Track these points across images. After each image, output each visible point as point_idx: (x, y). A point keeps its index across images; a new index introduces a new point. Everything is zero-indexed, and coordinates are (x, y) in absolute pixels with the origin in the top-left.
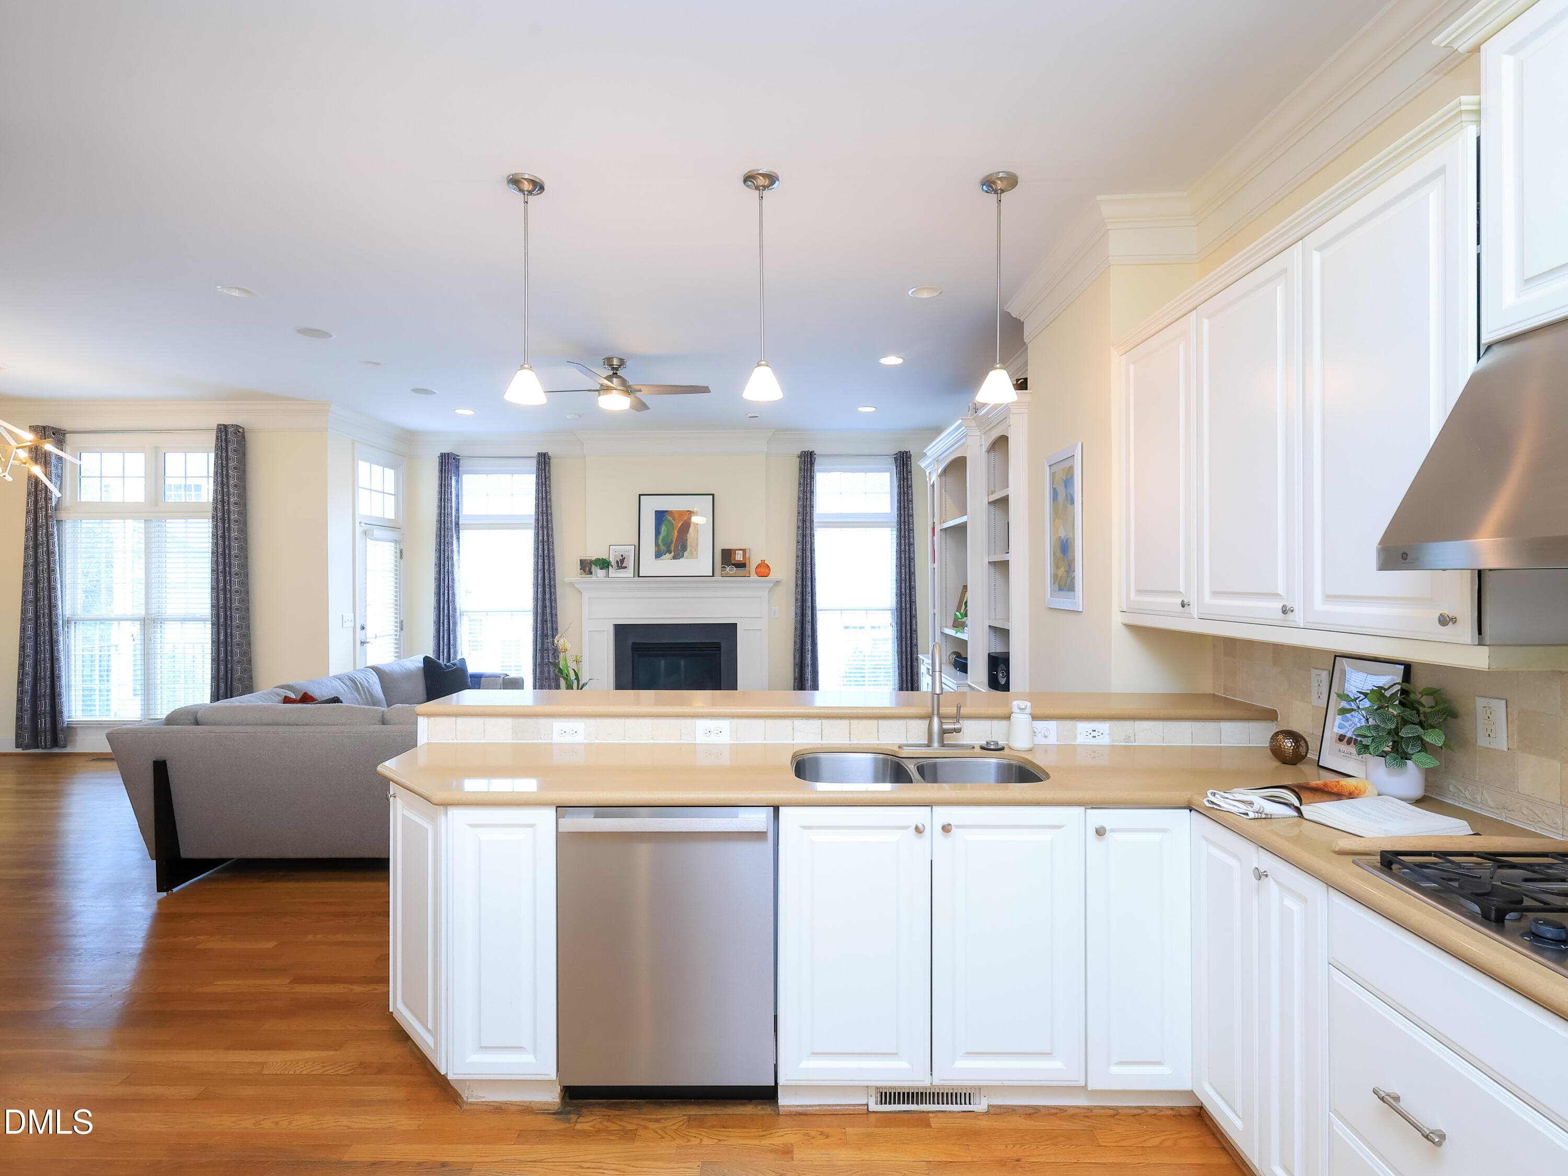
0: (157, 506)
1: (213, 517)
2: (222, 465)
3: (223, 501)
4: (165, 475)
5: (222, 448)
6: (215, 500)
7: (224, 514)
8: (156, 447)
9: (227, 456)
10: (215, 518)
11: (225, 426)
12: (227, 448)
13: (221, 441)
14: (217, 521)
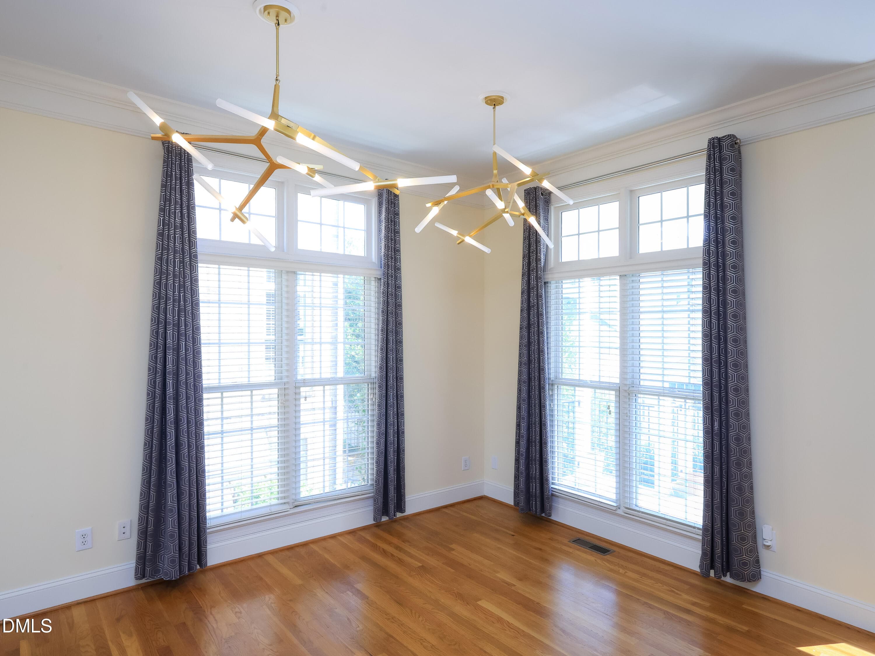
0: (631, 258)
1: (705, 264)
2: (715, 193)
3: (717, 242)
4: (639, 223)
5: (715, 169)
6: (707, 241)
7: (718, 258)
8: (631, 191)
9: (721, 179)
10: (707, 265)
11: (719, 139)
12: (721, 168)
13: (714, 160)
14: (710, 269)
